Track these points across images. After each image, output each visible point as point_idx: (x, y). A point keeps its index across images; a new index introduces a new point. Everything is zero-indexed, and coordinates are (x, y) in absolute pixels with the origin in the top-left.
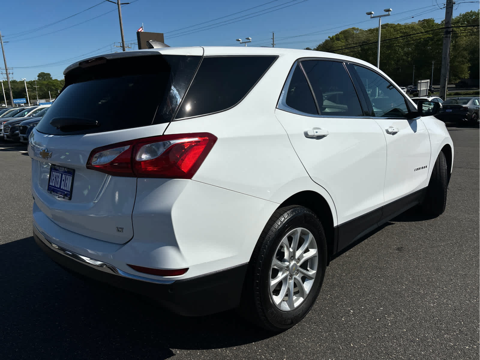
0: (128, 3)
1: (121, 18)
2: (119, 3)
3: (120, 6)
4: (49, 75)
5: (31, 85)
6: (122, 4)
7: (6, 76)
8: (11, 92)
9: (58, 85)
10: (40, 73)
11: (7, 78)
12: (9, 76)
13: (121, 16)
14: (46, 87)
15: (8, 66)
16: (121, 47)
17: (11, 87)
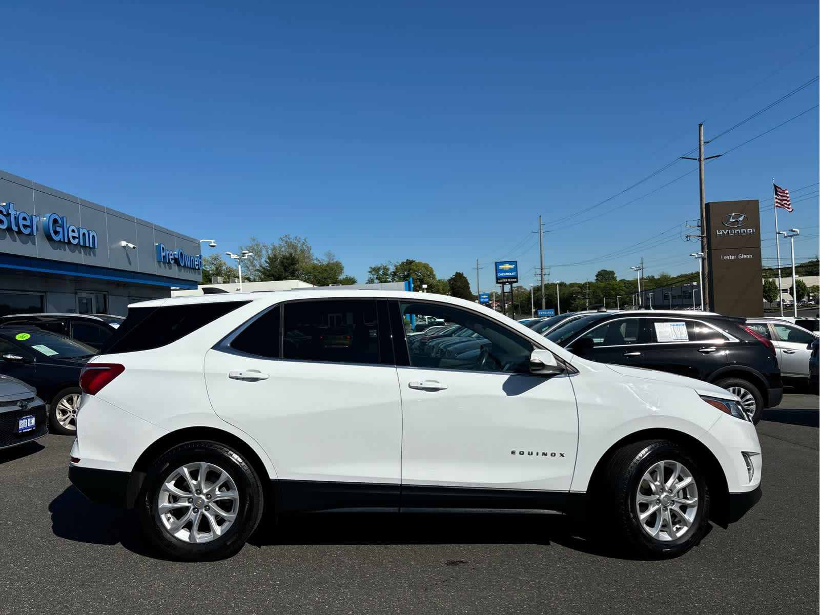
0: (719, 156)
1: (703, 181)
2: (702, 159)
3: (703, 163)
4: (613, 273)
5: (581, 288)
6: (707, 159)
7: (540, 278)
8: (544, 300)
9: (621, 288)
10: (600, 271)
11: (541, 280)
12: (544, 277)
13: (703, 177)
14: (602, 291)
15: (544, 264)
16: (698, 226)
17: (545, 293)
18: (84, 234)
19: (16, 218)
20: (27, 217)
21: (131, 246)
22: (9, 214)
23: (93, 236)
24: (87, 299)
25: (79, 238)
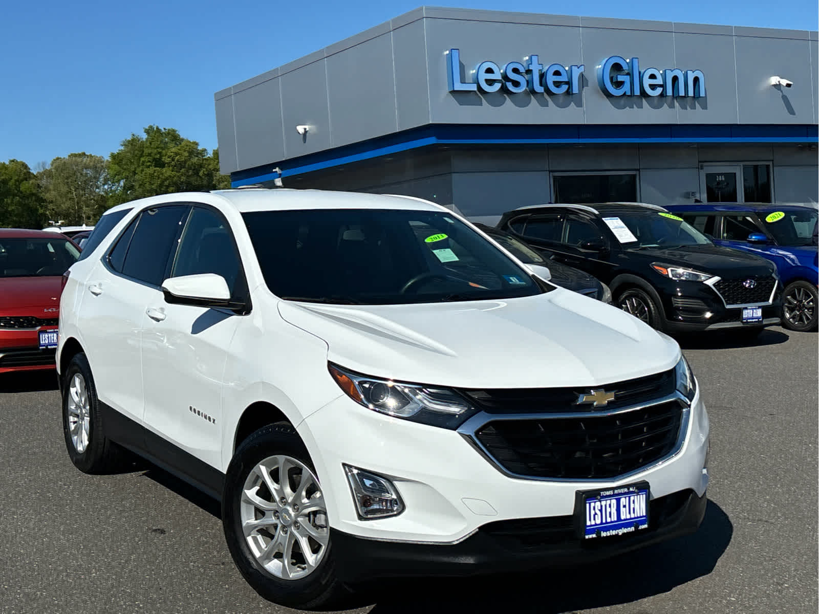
18: (675, 79)
19: (542, 76)
20: (561, 70)
21: (784, 82)
22: (529, 72)
23: (696, 80)
24: (725, 174)
25: (663, 86)
